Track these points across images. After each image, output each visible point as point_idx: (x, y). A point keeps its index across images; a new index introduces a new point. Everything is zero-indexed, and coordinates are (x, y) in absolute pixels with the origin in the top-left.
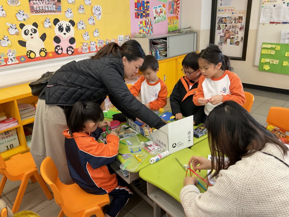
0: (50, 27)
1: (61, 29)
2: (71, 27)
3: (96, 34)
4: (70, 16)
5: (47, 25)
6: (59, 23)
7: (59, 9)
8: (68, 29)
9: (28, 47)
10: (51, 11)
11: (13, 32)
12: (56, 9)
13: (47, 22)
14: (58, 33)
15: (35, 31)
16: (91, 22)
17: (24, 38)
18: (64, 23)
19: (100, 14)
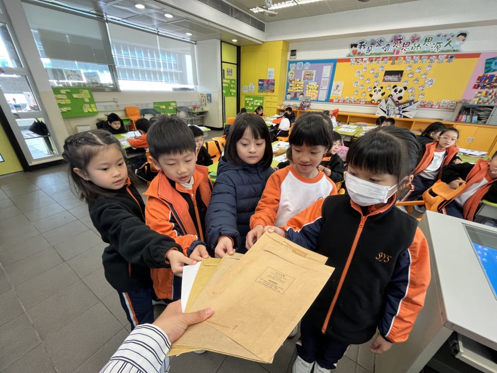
0: (390, 89)
1: (396, 91)
2: (404, 91)
3: (421, 96)
4: (405, 85)
5: (388, 88)
6: (396, 88)
7: (399, 80)
8: (401, 91)
9: (373, 98)
10: (394, 81)
11: (369, 90)
14: (392, 92)
15: (380, 91)
16: (421, 88)
17: (373, 93)
18: (399, 88)
19: (432, 84)
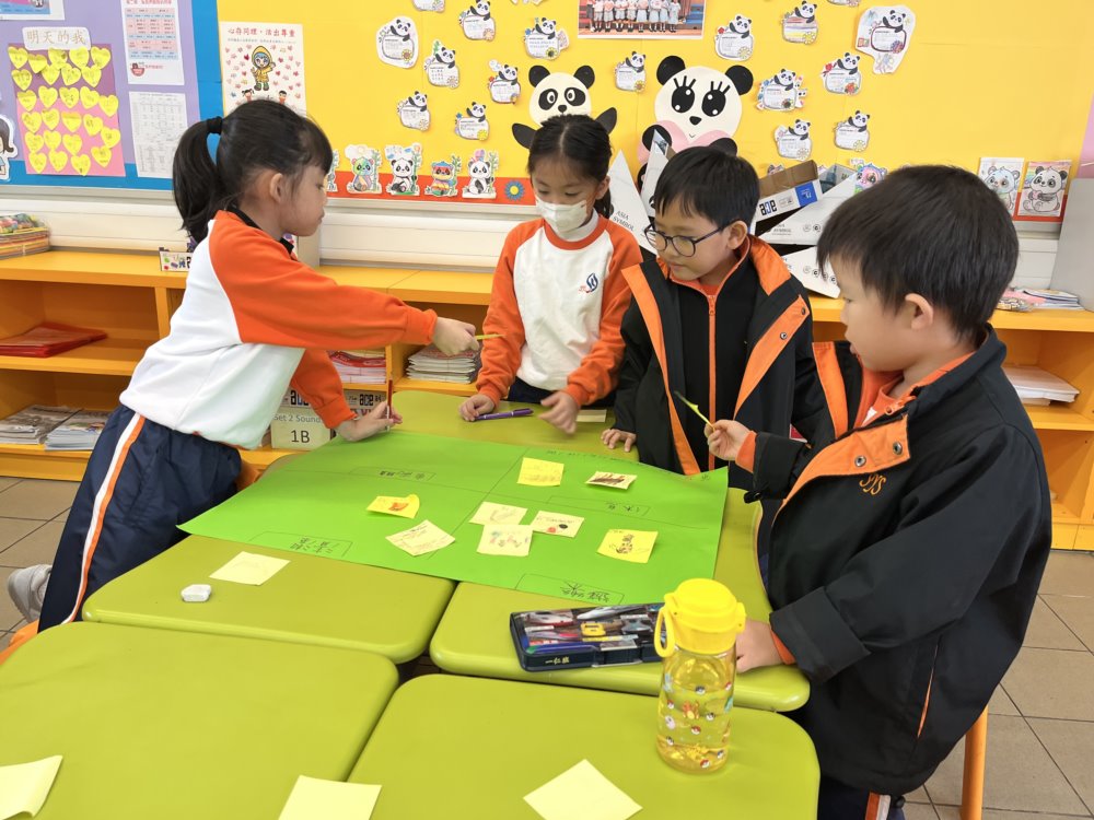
0: (639, 87)
5: (629, 79)
7: (691, 20)
10: (656, 27)
11: (503, 92)
12: (680, 18)
13: (631, 69)
15: (580, 99)
